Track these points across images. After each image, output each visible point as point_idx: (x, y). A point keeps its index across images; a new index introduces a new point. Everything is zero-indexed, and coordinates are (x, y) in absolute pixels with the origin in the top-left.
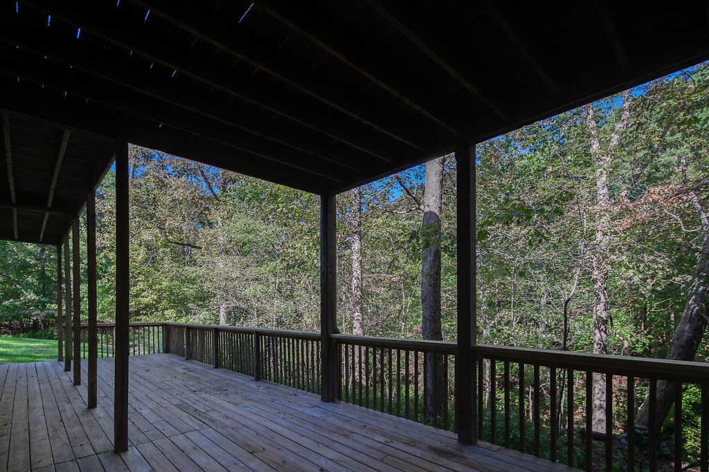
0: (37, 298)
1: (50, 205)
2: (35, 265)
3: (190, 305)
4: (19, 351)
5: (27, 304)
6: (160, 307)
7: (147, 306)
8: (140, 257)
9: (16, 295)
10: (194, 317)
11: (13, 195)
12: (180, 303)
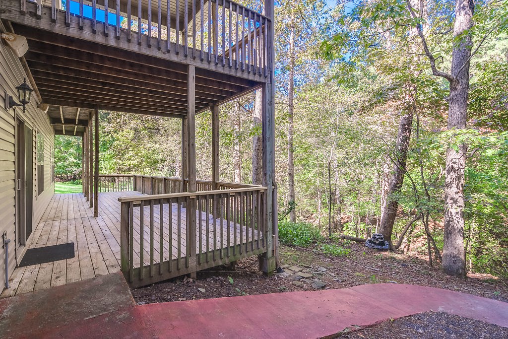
0: (75, 161)
1: (77, 123)
2: (74, 142)
3: (158, 165)
4: (66, 190)
5: (70, 165)
6: (142, 166)
7: (135, 166)
8: (131, 136)
9: (65, 159)
10: (160, 172)
11: (62, 120)
12: (153, 164)
